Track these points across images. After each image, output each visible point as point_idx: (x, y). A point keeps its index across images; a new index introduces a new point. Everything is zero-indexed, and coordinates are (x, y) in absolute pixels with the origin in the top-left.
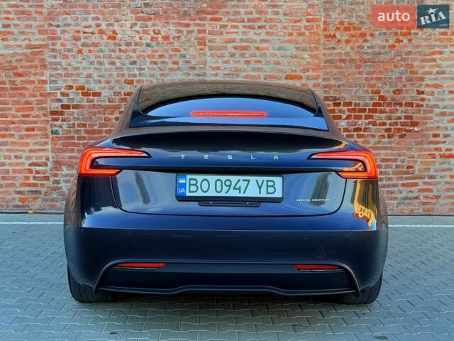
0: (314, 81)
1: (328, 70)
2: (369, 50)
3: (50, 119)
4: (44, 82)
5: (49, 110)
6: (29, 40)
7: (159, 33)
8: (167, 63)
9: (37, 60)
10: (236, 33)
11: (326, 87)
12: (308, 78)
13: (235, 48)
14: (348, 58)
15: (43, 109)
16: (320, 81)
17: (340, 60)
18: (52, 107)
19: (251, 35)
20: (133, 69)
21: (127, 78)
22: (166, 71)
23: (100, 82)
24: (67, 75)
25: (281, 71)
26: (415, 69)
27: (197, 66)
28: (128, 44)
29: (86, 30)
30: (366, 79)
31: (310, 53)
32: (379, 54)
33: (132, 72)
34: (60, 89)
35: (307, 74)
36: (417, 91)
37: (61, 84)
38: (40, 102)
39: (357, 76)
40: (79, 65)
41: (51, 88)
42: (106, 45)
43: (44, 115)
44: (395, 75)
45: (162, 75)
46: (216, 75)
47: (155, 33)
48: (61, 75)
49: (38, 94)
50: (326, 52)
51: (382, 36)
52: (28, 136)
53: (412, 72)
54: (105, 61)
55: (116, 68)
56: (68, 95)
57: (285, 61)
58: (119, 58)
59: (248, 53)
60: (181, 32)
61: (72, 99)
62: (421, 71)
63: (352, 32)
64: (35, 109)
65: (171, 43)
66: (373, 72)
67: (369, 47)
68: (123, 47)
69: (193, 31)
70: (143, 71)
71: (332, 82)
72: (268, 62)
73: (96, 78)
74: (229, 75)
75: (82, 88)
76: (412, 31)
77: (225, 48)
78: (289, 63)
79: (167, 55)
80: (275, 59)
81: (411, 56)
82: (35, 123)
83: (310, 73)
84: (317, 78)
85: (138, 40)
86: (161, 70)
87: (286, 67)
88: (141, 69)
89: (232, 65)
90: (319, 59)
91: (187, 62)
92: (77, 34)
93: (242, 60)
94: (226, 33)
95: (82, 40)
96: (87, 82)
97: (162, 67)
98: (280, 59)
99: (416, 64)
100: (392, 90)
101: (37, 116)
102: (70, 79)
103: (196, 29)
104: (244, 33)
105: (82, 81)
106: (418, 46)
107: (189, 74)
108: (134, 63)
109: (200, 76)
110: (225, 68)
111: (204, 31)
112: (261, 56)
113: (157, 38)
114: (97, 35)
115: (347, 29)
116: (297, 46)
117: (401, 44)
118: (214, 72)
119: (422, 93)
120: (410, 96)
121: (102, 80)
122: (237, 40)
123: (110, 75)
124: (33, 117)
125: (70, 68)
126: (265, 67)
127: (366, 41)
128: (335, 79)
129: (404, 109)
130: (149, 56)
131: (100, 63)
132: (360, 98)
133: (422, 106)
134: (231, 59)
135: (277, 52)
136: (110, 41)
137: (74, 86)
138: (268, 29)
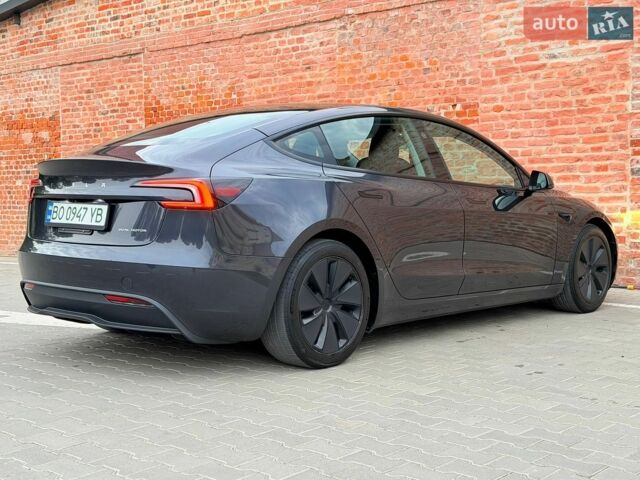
3: (630, 153)
4: (625, 98)
5: (629, 139)
9: (615, 67)
15: (621, 137)
18: (635, 134)
38: (616, 129)
41: (633, 106)
43: (622, 147)
49: (615, 116)
52: (598, 178)
64: (610, 138)
82: (609, 158)
101: (612, 149)
124: (607, 150)
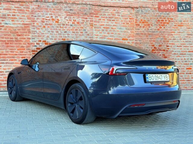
0: (132, 41)
1: (137, 37)
2: (151, 31)
3: (32, 54)
4: (29, 38)
5: (31, 50)
6: (24, 21)
7: (76, 21)
8: (78, 32)
9: (26, 30)
10: (105, 22)
11: (136, 43)
12: (130, 40)
13: (104, 28)
14: (144, 33)
15: (29, 49)
16: (134, 41)
17: (141, 34)
18: (33, 49)
19: (110, 23)
20: (65, 35)
21: (63, 38)
22: (78, 36)
23: (52, 39)
24: (39, 36)
25: (120, 37)
26: (166, 38)
27: (90, 34)
28: (64, 25)
29: (47, 18)
30: (150, 41)
31: (131, 31)
32: (154, 32)
33: (65, 36)
34: (36, 42)
35: (130, 38)
36: (167, 45)
37: (36, 39)
38: (27, 47)
39: (147, 39)
40: (44, 32)
41: (32, 41)
42: (55, 24)
43: (29, 52)
44: (159, 40)
45: (76, 37)
46: (97, 38)
47: (74, 21)
48: (36, 36)
49: (27, 43)
50: (136, 30)
51: (155, 26)
53: (165, 39)
54: (54, 31)
55: (59, 34)
56: (39, 44)
57: (122, 33)
58: (60, 30)
59: (109, 30)
60: (84, 21)
61: (41, 46)
62: (168, 38)
63: (145, 24)
64: (26, 49)
65: (80, 25)
66: (152, 38)
67: (151, 29)
68: (61, 26)
69: (89, 21)
70: (69, 36)
71: (138, 42)
72: (116, 33)
73: (51, 38)
74: (102, 38)
75: (45, 41)
76: (165, 24)
77: (100, 28)
78: (123, 34)
79: (78, 29)
80: (118, 32)
81: (165, 33)
82: (25, 55)
83: (131, 38)
84: (133, 40)
85: (67, 23)
86: (76, 35)
87: (122, 35)
88: (68, 34)
89: (103, 34)
90: (133, 33)
91: (86, 32)
92: (43, 20)
93: (106, 32)
94: (101, 22)
95: (45, 22)
96: (47, 39)
97: (77, 34)
98: (120, 33)
99: (166, 36)
100: (158, 45)
101: (26, 52)
102: (40, 37)
103: (89, 20)
104: (107, 22)
105: (45, 39)
106: (167, 30)
107: (87, 37)
108: (66, 32)
109: (91, 38)
110: (100, 35)
111: (93, 21)
112: (113, 31)
113: (75, 23)
114: (51, 21)
115: (143, 22)
116: (126, 28)
117: (161, 29)
118: (96, 37)
119: (168, 46)
120: (164, 47)
121: (53, 38)
122: (105, 25)
123: (56, 37)
124: (25, 52)
125: (40, 33)
126: (115, 35)
127: (150, 27)
128: (139, 40)
129: (162, 52)
130: (71, 30)
131: (52, 32)
132: (147, 48)
133: (168, 51)
134: (103, 32)
135: (119, 30)
136: (56, 23)
137: (42, 40)
138: (116, 21)
